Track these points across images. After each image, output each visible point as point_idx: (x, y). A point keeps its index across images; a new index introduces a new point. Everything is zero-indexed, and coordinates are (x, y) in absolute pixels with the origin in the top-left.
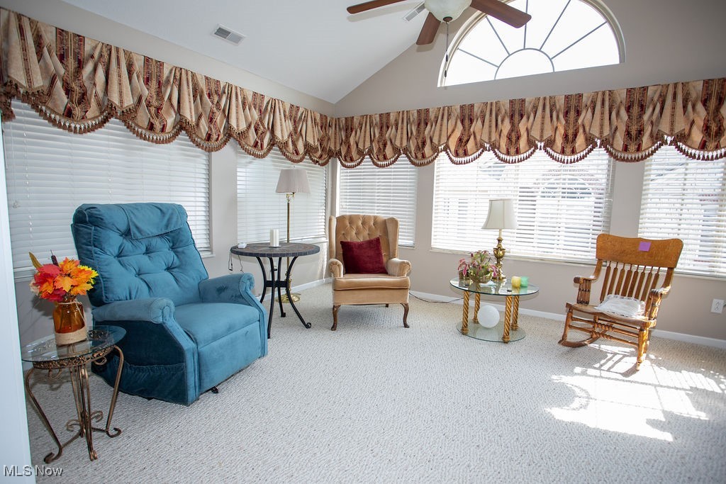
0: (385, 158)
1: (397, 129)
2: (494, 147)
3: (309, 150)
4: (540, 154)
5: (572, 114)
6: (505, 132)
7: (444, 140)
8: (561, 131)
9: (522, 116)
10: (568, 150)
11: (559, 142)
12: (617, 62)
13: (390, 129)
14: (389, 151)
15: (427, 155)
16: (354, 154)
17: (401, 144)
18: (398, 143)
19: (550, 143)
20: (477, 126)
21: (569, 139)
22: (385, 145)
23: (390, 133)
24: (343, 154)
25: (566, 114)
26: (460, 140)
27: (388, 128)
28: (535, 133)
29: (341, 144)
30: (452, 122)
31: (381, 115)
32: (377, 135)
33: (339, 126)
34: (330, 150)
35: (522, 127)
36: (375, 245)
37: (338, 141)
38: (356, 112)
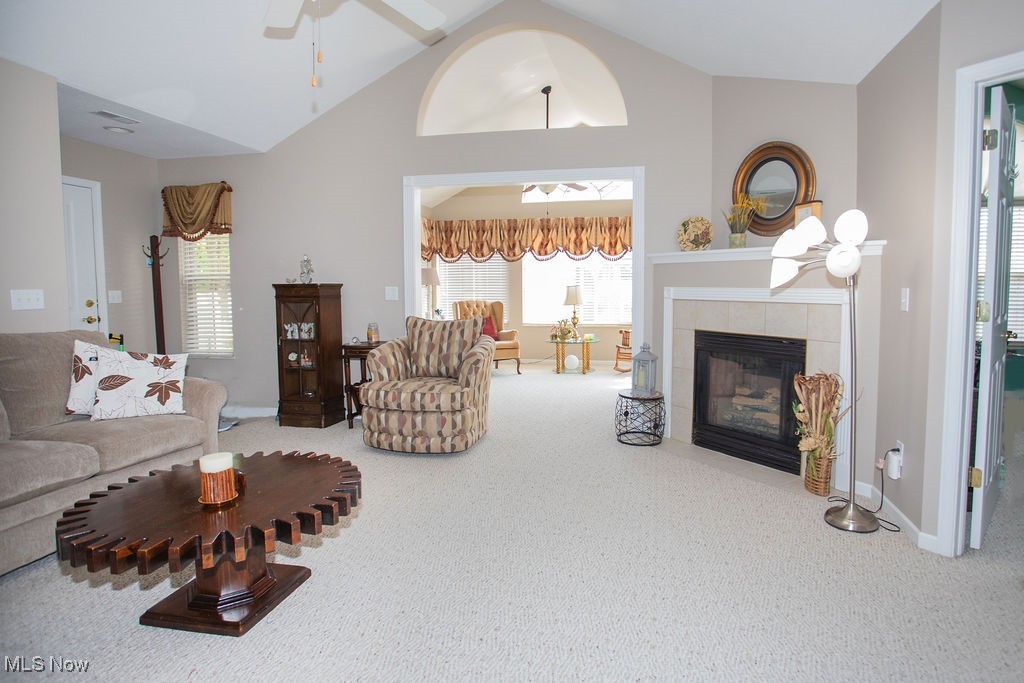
1: (492, 234)
2: (566, 249)
4: (595, 256)
5: (613, 229)
6: (573, 239)
7: (530, 244)
8: (607, 240)
9: (583, 229)
10: (612, 252)
11: (607, 247)
14: (485, 249)
15: (517, 254)
16: (455, 251)
17: (497, 245)
18: (493, 244)
19: (601, 248)
20: (553, 234)
21: (613, 246)
22: (482, 245)
23: (487, 235)
24: (444, 251)
25: (610, 229)
26: (542, 244)
27: (484, 232)
28: (592, 241)
29: (442, 244)
30: (535, 231)
31: (477, 221)
32: (475, 237)
33: (440, 227)
34: (434, 249)
35: (584, 236)
37: (439, 241)
38: (455, 217)
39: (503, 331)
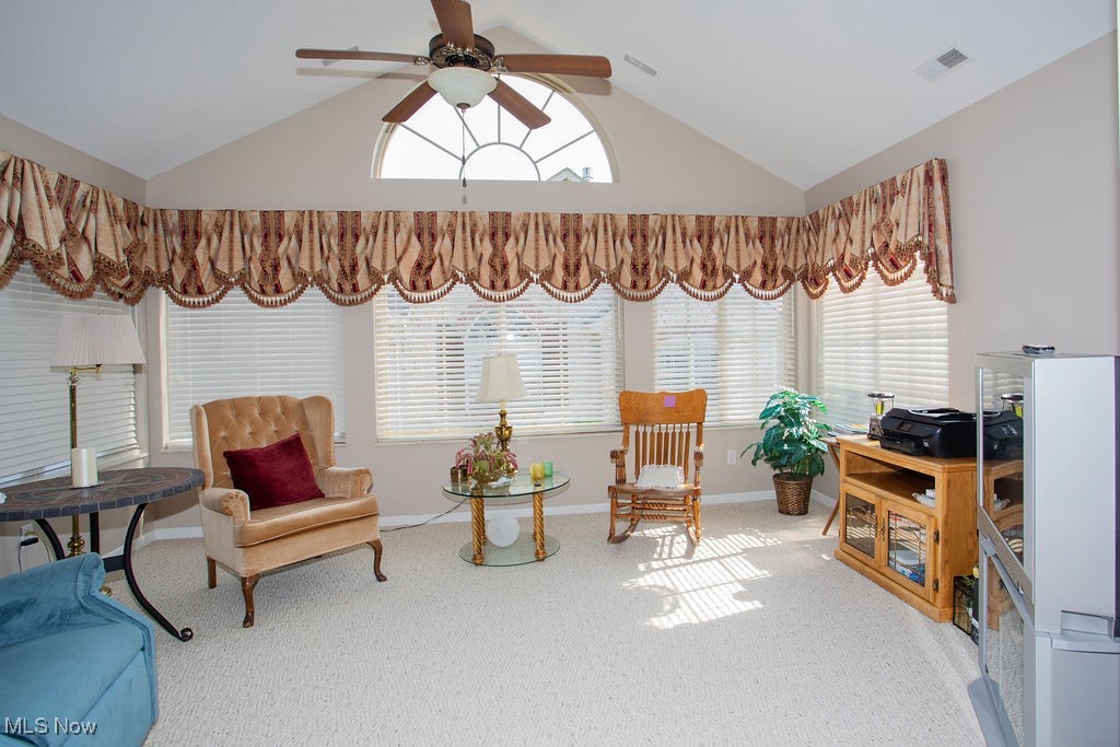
0: (278, 290)
1: (300, 241)
2: (471, 278)
3: (102, 268)
4: (535, 289)
5: (571, 238)
6: (486, 258)
7: (391, 264)
8: (560, 261)
9: (507, 236)
10: (571, 285)
11: (559, 274)
12: (611, 181)
13: (285, 241)
14: (285, 277)
15: (361, 287)
16: (207, 281)
17: (312, 267)
18: (304, 265)
19: (547, 275)
20: (443, 245)
21: (572, 269)
22: (276, 267)
23: (287, 246)
24: (178, 280)
25: (564, 237)
26: (419, 265)
27: (281, 237)
28: (529, 261)
29: (171, 262)
30: (402, 235)
31: (263, 214)
32: (259, 249)
33: (165, 224)
34: (148, 273)
35: (510, 250)
36: (293, 448)
37: (163, 254)
38: (209, 201)
39: (334, 469)
